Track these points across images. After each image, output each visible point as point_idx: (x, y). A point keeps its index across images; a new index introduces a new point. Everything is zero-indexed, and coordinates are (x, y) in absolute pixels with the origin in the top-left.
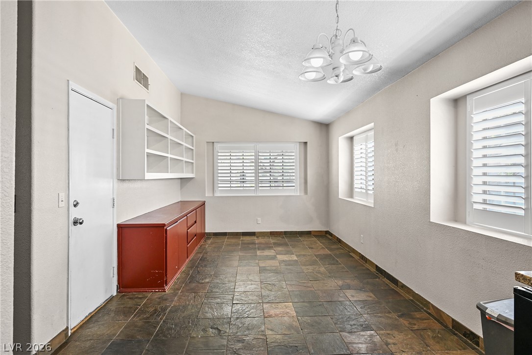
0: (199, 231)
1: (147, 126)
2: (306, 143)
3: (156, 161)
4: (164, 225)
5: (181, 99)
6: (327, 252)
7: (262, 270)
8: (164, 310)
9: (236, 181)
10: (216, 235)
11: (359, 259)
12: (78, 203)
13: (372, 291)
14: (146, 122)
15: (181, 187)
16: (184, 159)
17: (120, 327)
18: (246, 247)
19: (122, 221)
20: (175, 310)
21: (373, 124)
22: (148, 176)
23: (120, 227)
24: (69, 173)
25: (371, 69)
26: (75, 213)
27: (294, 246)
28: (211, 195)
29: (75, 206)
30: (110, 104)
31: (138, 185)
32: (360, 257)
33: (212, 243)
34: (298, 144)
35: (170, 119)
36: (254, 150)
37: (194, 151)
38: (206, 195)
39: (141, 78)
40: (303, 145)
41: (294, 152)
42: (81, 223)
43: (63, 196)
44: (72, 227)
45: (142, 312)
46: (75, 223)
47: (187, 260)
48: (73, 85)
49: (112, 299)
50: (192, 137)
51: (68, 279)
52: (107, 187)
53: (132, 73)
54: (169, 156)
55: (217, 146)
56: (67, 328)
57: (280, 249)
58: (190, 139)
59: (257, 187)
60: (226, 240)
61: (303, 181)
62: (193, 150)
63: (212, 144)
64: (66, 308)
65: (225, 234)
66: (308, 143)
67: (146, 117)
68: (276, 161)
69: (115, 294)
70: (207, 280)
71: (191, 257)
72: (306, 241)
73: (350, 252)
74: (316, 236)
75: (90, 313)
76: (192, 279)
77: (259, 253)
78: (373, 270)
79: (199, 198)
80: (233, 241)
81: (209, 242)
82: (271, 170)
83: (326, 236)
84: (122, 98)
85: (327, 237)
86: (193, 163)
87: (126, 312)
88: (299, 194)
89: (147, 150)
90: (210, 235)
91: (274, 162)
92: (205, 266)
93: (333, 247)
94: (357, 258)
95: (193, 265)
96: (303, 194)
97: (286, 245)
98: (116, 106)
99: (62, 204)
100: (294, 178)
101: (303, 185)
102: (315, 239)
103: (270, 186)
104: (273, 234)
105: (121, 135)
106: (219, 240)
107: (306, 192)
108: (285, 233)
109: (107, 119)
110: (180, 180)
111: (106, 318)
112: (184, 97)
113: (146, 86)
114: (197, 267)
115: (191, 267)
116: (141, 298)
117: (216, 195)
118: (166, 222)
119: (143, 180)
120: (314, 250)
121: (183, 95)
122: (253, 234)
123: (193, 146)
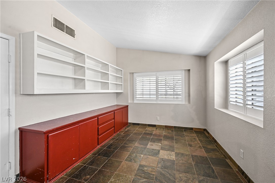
2: (189, 70)
6: (204, 153)
10: (134, 124)
11: (237, 172)
15: (117, 97)
16: (109, 82)
18: (144, 137)
28: (132, 102)
32: (239, 170)
34: (184, 71)
36: (156, 76)
37: (123, 78)
38: (129, 102)
39: (64, 28)
40: (187, 72)
50: (122, 70)
55: (135, 75)
57: (166, 142)
58: (121, 72)
59: (157, 98)
60: (137, 129)
61: (187, 95)
63: (132, 74)
65: (138, 124)
66: (191, 70)
68: (177, 84)
72: (188, 137)
73: (226, 158)
79: (125, 104)
81: (129, 128)
82: (174, 88)
85: (205, 134)
86: (122, 85)
88: (184, 103)
90: (131, 124)
91: (176, 85)
93: (209, 147)
94: (236, 170)
96: (187, 103)
100: (181, 92)
101: (187, 97)
102: (195, 135)
103: (166, 98)
104: (166, 127)
106: (133, 129)
107: (189, 102)
110: (116, 94)
112: (119, 50)
117: (134, 102)
120: (192, 148)
121: (117, 49)
122: (154, 126)
123: (122, 76)
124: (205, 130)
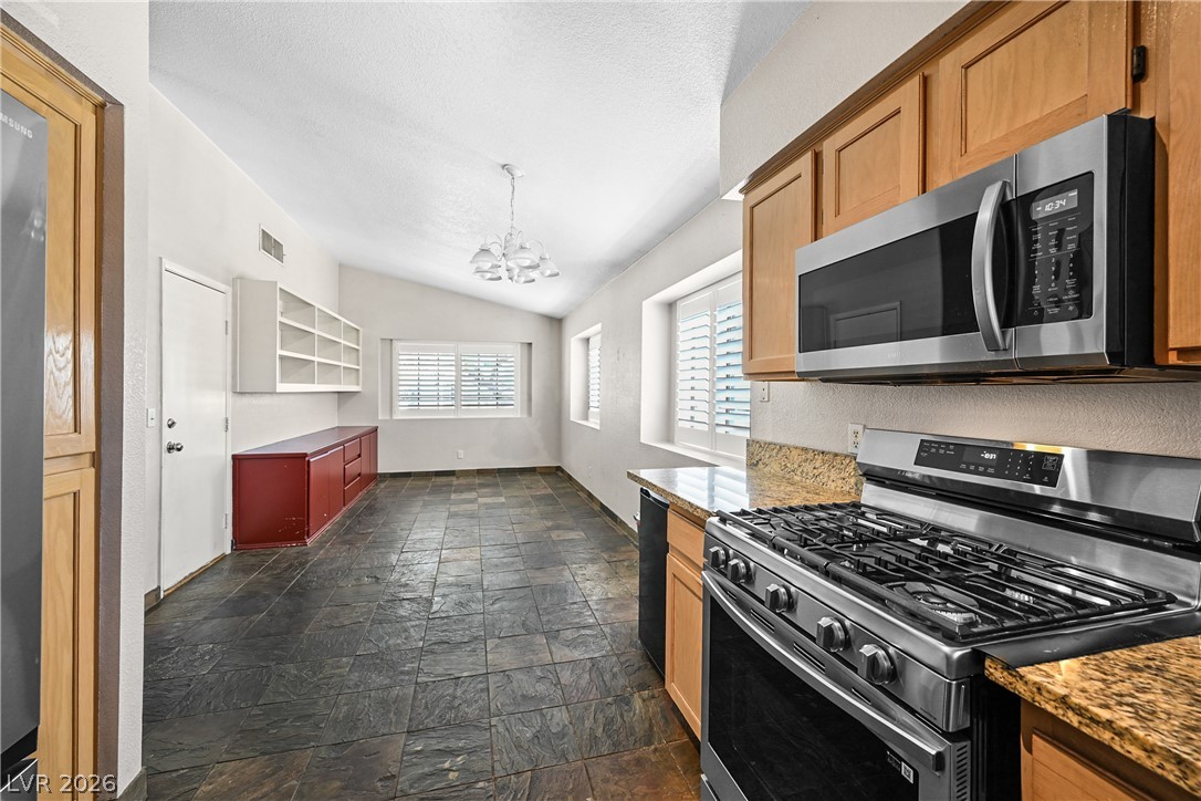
0: (365, 470)
1: (279, 318)
2: (530, 344)
3: (294, 367)
4: (306, 455)
5: (340, 273)
6: (550, 491)
7: (452, 515)
8: (302, 565)
9: (446, 397)
10: (394, 476)
12: (173, 423)
13: (583, 530)
14: (279, 309)
15: (339, 407)
16: (342, 364)
17: (238, 585)
18: (436, 490)
19: (240, 451)
20: (320, 563)
21: (600, 325)
22: (281, 387)
23: (235, 458)
24: (161, 382)
25: (548, 272)
26: (170, 436)
27: (505, 487)
28: (388, 418)
29: (170, 426)
30: (222, 287)
31: (266, 400)
33: (386, 487)
34: (519, 345)
35: (317, 305)
36: (455, 352)
37: (361, 353)
38: (378, 419)
39: (271, 246)
40: (526, 347)
41: (514, 356)
42: (179, 450)
43: (153, 412)
44: (166, 455)
45: (269, 568)
46: (170, 449)
47: (344, 509)
48: (167, 264)
49: (223, 557)
50: (357, 330)
51: (160, 523)
52: (216, 402)
53: (257, 239)
54: (316, 359)
55: (397, 346)
56: (159, 587)
57: (485, 490)
58: (354, 333)
59: (458, 406)
60: (409, 482)
61: (526, 398)
62: (358, 350)
63: (389, 341)
64: (156, 560)
65: (408, 475)
66: (533, 345)
67: (279, 303)
69: (228, 551)
70: (370, 530)
71: (350, 505)
72: (525, 480)
74: (541, 474)
75: (191, 574)
76: (349, 530)
77: (453, 496)
78: (597, 508)
79: (368, 423)
80: (420, 483)
81: (382, 485)
83: (557, 474)
84: (241, 278)
86: (358, 370)
87: (248, 570)
88: (519, 416)
89: (280, 352)
90: (385, 477)
92: (372, 514)
95: (352, 514)
96: (525, 416)
97: (497, 485)
98: (230, 289)
99: (152, 424)
100: (512, 393)
101: (526, 405)
102: (539, 477)
103: (497, 405)
104: (480, 472)
105: (240, 331)
106: (398, 483)
107: (530, 413)
108: (500, 471)
109: (217, 307)
110: (336, 395)
111: (215, 577)
112: (346, 272)
113: (280, 257)
114: (359, 516)
115: (349, 517)
116: (269, 555)
117: (395, 417)
118: (309, 451)
119: (273, 393)
120: (532, 490)
121: (341, 266)
122: (451, 473)
123: (358, 345)
124: (559, 468)
